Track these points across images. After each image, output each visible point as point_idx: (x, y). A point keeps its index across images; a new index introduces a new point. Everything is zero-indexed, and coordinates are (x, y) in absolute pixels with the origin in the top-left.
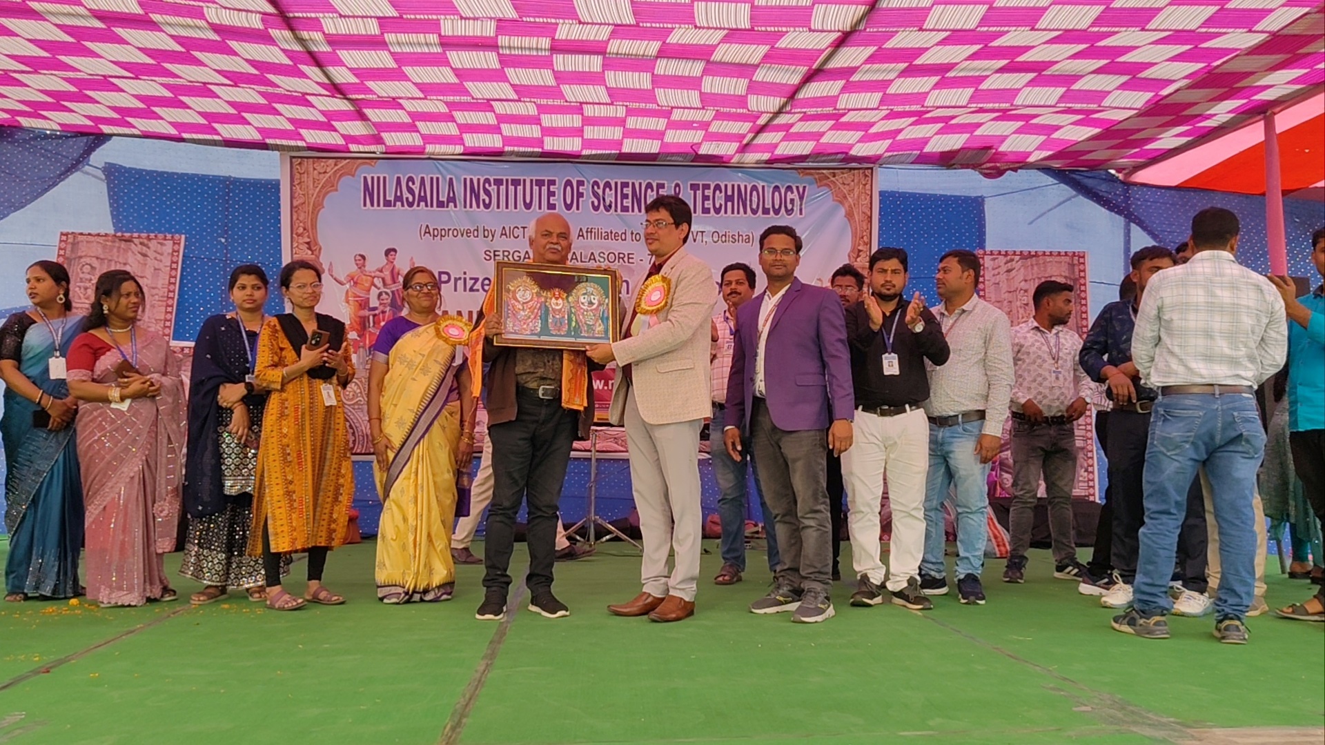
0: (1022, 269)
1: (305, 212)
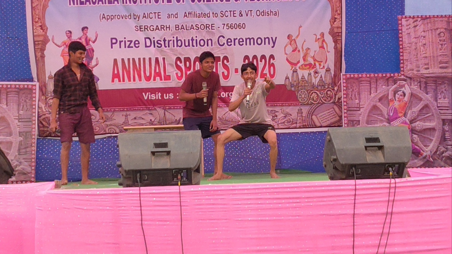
0: (422, 26)
1: (39, 10)
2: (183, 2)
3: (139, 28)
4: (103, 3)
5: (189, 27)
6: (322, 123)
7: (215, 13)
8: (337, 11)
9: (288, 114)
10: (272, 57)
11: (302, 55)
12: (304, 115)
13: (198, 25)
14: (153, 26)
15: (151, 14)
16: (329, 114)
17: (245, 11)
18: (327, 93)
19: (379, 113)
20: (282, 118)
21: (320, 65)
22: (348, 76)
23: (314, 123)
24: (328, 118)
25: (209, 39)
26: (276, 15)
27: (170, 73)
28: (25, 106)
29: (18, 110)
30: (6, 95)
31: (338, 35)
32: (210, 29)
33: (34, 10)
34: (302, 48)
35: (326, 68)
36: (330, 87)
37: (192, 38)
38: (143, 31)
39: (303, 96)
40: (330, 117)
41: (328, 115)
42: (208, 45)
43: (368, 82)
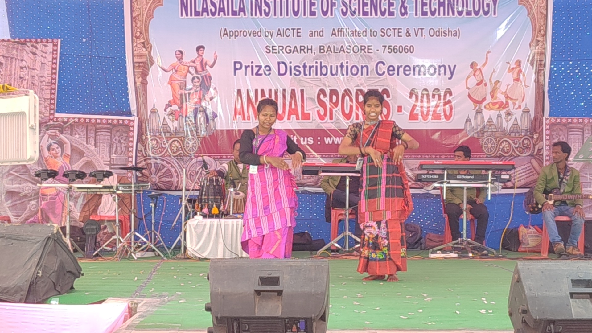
1: (140, 21)
2: (332, 14)
3: (271, 49)
4: (225, 14)
5: (337, 49)
6: (514, 183)
7: (373, 30)
8: (540, 31)
10: (449, 92)
11: (489, 89)
13: (350, 47)
14: (290, 47)
15: (287, 30)
16: (524, 170)
17: (414, 29)
18: (523, 141)
21: (514, 104)
22: (553, 121)
24: (524, 176)
25: (363, 65)
26: (456, 35)
27: (309, 110)
28: (119, 148)
29: (110, 153)
30: (94, 132)
31: (541, 64)
32: (365, 52)
33: (135, 21)
34: (490, 81)
35: (522, 108)
36: (528, 133)
37: (342, 64)
38: (276, 53)
39: (490, 145)
40: (526, 174)
41: (523, 172)
43: (580, 130)
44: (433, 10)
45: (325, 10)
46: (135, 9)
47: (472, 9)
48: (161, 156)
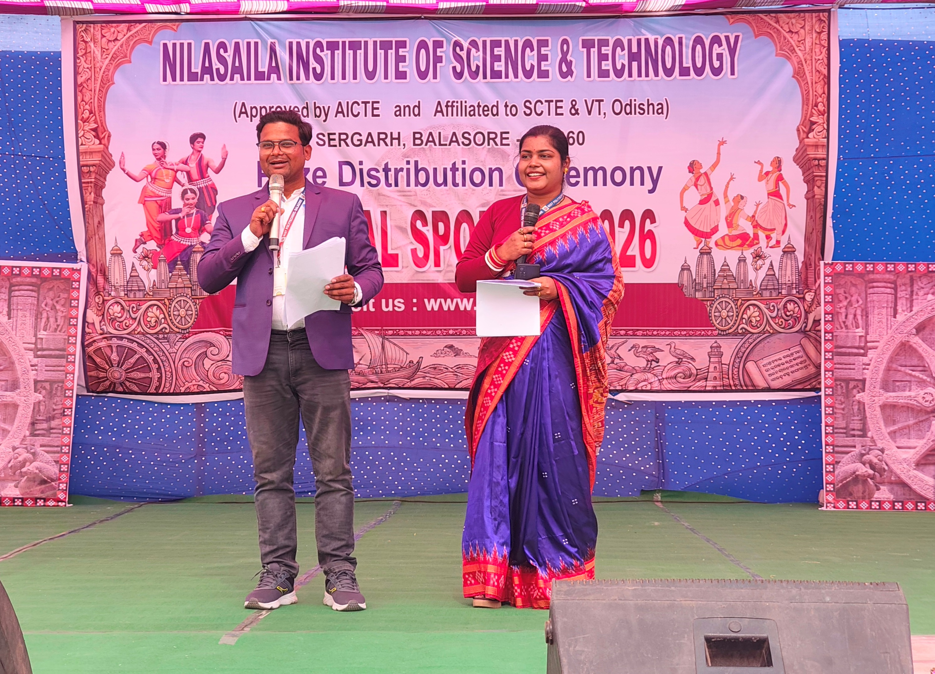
1: (91, 90)
2: (435, 77)
3: (326, 139)
4: (242, 79)
5: (446, 139)
6: (770, 381)
7: (510, 105)
8: (816, 105)
9: (685, 357)
10: (649, 215)
11: (724, 211)
12: (726, 359)
13: (469, 134)
14: (360, 135)
15: (355, 105)
16: (788, 359)
17: (586, 101)
18: (785, 307)
19: (915, 362)
20: (670, 366)
21: (768, 237)
22: (839, 268)
23: (751, 380)
24: (787, 368)
25: (493, 167)
26: (662, 113)
27: (396, 249)
28: (52, 320)
29: (36, 328)
30: (7, 291)
31: (819, 165)
32: (497, 144)
33: (81, 91)
34: (726, 196)
35: (782, 246)
36: (794, 292)
37: (454, 164)
38: (335, 146)
39: (724, 313)
40: (792, 366)
41: (787, 362)
42: (491, 184)
43: (889, 285)
44: (619, 67)
45: (423, 68)
46: (80, 70)
47: (690, 65)
48: (127, 334)
